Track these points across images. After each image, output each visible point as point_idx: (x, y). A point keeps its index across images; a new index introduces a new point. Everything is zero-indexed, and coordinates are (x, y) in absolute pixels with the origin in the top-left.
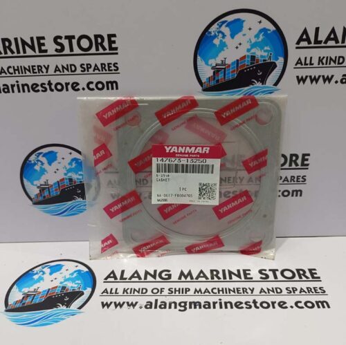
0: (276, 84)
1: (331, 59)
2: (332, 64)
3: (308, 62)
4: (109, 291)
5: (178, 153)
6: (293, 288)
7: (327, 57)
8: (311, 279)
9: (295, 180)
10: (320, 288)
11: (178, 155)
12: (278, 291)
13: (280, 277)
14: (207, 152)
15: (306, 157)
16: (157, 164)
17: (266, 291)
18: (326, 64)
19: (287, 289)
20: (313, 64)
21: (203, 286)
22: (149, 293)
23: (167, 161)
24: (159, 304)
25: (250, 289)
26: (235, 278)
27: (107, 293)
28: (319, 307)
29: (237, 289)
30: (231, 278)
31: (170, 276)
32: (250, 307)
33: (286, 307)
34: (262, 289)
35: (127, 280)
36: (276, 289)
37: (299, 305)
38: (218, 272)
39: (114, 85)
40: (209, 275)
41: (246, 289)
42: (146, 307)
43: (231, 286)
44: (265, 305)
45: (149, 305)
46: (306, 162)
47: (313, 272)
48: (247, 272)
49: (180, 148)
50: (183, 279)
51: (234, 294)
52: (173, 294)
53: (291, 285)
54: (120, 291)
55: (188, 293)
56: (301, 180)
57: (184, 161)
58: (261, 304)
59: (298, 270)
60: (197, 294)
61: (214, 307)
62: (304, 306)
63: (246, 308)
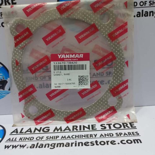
4: (11, 139)
6: (120, 133)
8: (131, 128)
10: (136, 133)
12: (111, 135)
13: (112, 127)
17: (104, 136)
19: (116, 134)
21: (67, 135)
22: (35, 139)
24: (39, 145)
25: (94, 135)
26: (86, 129)
27: (10, 140)
28: (135, 143)
29: (87, 135)
30: (84, 129)
31: (49, 130)
32: (94, 144)
33: (115, 144)
34: (102, 134)
35: (24, 133)
37: (123, 142)
38: (77, 127)
41: (92, 135)
42: (31, 147)
44: (102, 143)
45: (33, 146)
47: (132, 124)
48: (94, 126)
50: (56, 131)
51: (84, 138)
52: (49, 139)
53: (118, 131)
54: (18, 140)
55: (57, 139)
58: (100, 143)
59: (123, 124)
60: (62, 139)
61: (72, 146)
62: (126, 143)
63: (91, 145)
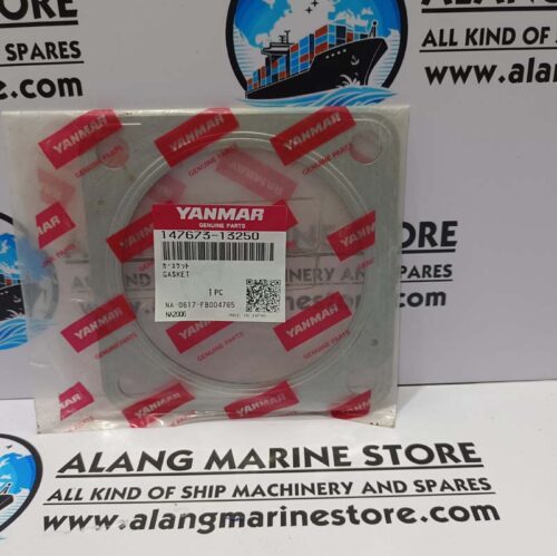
0: (387, 83)
1: (490, 33)
2: (493, 43)
3: (446, 39)
4: (63, 495)
5: (203, 221)
6: (428, 482)
7: (483, 30)
8: (463, 463)
9: (432, 273)
10: (481, 481)
11: (204, 225)
12: (398, 488)
13: (404, 461)
14: (260, 218)
15: (451, 228)
16: (164, 243)
17: (376, 488)
18: (481, 43)
19: (416, 483)
20: (456, 44)
21: (251, 482)
22: (144, 497)
23: (181, 237)
24: (160, 518)
25: (343, 484)
26: (315, 464)
27: (60, 498)
28: (477, 518)
29: (319, 485)
30: (308, 463)
31: (189, 463)
32: (342, 521)
33: (413, 521)
34: (368, 484)
35: (104, 472)
36: (395, 483)
37: (440, 514)
38: (284, 452)
39: (74, 85)
40: (266, 460)
41: (337, 485)
42: (133, 526)
43: (307, 479)
44: (371, 516)
45: (139, 523)
46: (450, 239)
47: (468, 448)
48: (341, 452)
49: (207, 210)
50: (215, 468)
51: (311, 495)
52: (192, 498)
53: (424, 475)
54: (87, 496)
55: (221, 496)
56: (443, 272)
57: (216, 237)
58: (364, 515)
59: (439, 447)
60: (238, 497)
61: (270, 524)
62: (448, 517)
63: (334, 523)
